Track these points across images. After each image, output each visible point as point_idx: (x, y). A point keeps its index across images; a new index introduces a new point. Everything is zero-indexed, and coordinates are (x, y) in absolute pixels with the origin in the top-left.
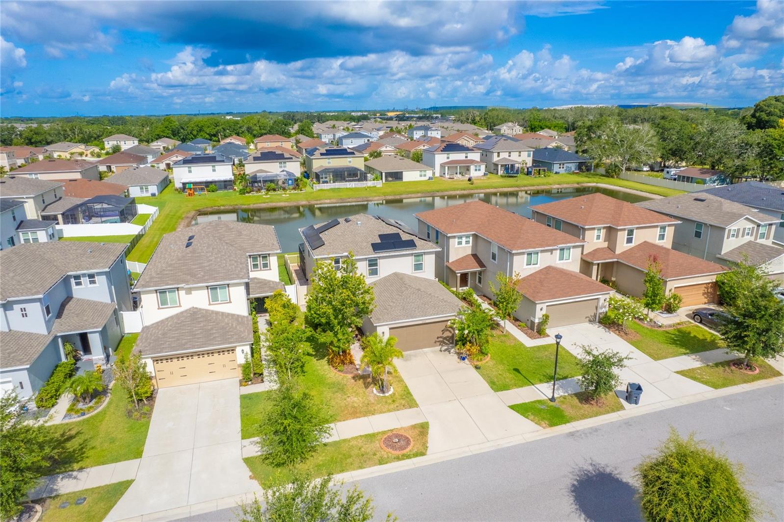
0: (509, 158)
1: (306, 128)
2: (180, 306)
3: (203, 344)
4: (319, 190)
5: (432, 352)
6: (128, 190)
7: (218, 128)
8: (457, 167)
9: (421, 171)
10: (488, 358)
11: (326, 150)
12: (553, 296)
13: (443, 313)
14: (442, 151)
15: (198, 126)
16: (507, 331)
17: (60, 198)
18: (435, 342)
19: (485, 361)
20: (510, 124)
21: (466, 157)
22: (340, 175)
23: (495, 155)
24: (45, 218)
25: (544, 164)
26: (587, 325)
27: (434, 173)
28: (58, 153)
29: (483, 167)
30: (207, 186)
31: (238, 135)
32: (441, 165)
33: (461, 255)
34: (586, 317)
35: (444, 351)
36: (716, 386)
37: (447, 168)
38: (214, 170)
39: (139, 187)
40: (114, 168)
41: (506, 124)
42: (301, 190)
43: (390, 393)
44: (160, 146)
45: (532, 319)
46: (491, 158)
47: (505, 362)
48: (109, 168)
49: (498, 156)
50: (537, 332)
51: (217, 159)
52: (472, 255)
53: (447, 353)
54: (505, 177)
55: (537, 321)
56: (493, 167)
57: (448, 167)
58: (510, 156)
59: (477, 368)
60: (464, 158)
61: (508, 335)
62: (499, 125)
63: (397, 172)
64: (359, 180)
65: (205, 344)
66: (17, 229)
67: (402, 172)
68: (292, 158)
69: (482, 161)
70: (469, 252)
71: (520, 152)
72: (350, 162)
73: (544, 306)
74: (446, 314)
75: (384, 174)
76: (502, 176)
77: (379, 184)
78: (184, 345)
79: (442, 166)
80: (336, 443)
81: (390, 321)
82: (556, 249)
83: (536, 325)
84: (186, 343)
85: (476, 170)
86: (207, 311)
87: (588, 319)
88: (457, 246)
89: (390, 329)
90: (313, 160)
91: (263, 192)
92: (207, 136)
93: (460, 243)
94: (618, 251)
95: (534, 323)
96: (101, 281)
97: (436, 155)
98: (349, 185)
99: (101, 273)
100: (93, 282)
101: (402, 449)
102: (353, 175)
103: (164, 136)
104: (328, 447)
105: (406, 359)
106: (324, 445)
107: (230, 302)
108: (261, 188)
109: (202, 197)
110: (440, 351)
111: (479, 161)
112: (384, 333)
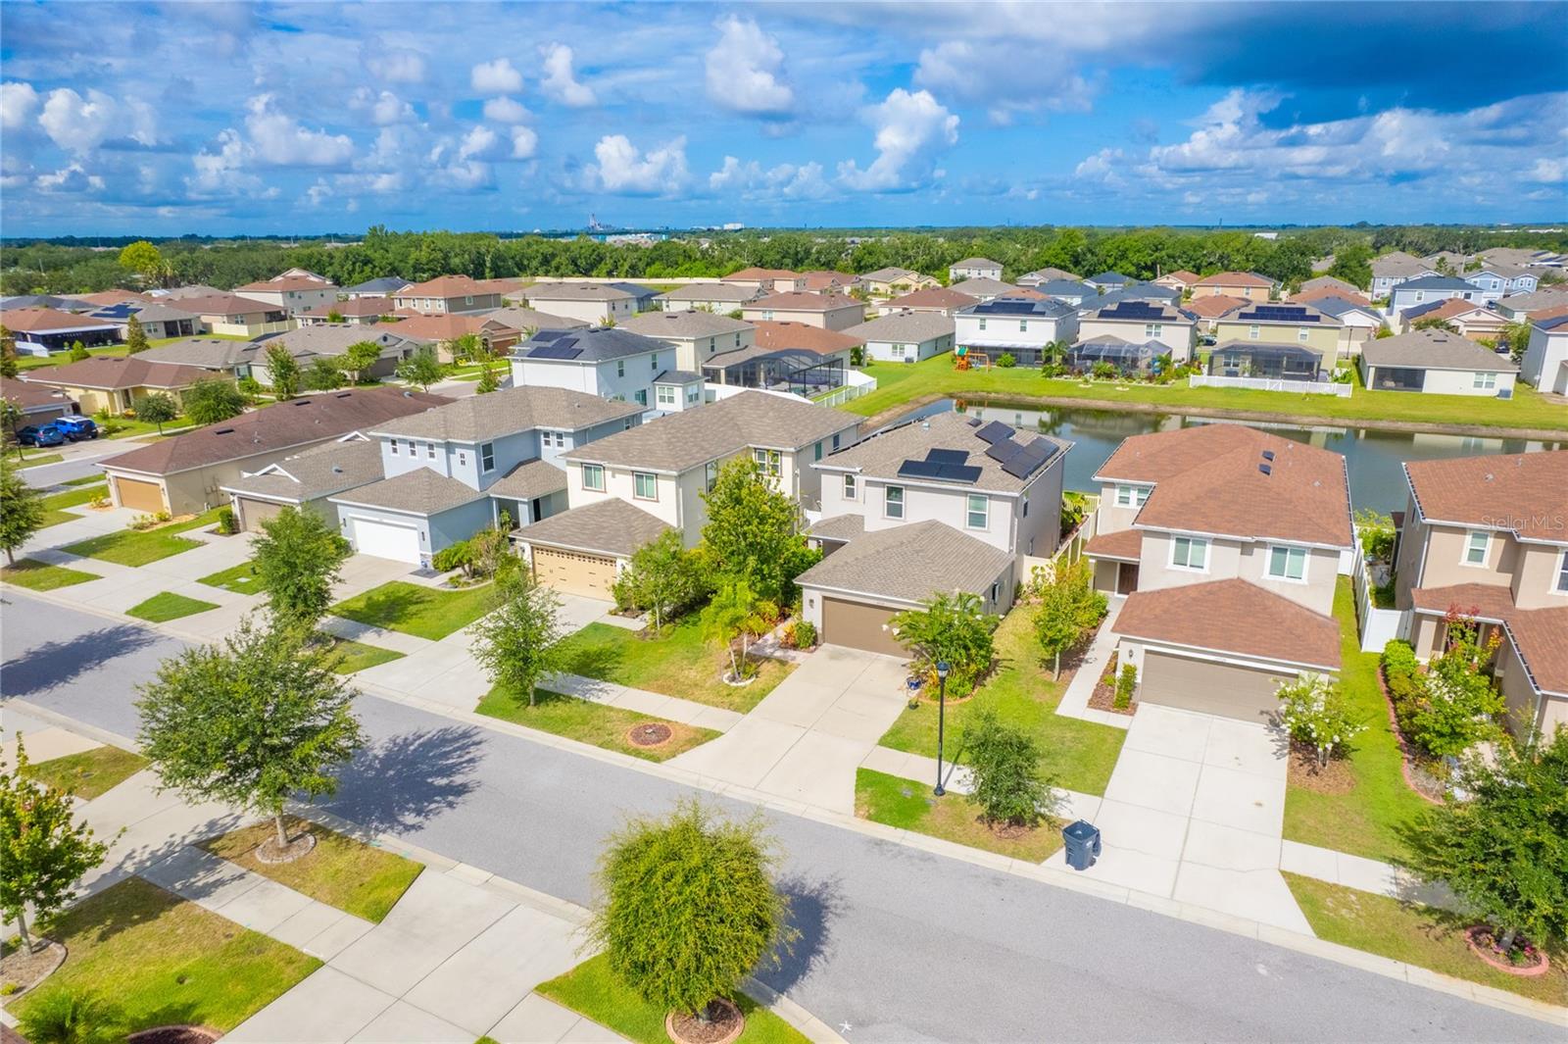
2: (605, 492)
3: (584, 543)
4: (1199, 387)
9: (1477, 373)
11: (1258, 308)
17: (744, 347)
32: (1561, 365)
33: (1126, 526)
38: (1023, 329)
39: (891, 345)
43: (741, 684)
51: (1035, 309)
55: (1117, 676)
59: (914, 706)
61: (1059, 686)
65: (586, 543)
66: (655, 380)
67: (1424, 371)
68: (1174, 318)
75: (1372, 371)
77: (1345, 391)
78: (564, 536)
80: (598, 707)
81: (820, 583)
82: (1262, 545)
84: (568, 535)
86: (625, 505)
87: (1266, 715)
88: (1116, 503)
89: (823, 598)
91: (1088, 376)
92: (1133, 269)
93: (1124, 500)
94: (1528, 601)
96: (568, 443)
98: (1271, 384)
99: (568, 434)
100: (560, 444)
101: (645, 743)
102: (1304, 365)
103: (1056, 266)
104: (582, 706)
105: (834, 657)
106: (585, 702)
107: (658, 501)
109: (979, 373)
110: (904, 666)
112: (812, 601)
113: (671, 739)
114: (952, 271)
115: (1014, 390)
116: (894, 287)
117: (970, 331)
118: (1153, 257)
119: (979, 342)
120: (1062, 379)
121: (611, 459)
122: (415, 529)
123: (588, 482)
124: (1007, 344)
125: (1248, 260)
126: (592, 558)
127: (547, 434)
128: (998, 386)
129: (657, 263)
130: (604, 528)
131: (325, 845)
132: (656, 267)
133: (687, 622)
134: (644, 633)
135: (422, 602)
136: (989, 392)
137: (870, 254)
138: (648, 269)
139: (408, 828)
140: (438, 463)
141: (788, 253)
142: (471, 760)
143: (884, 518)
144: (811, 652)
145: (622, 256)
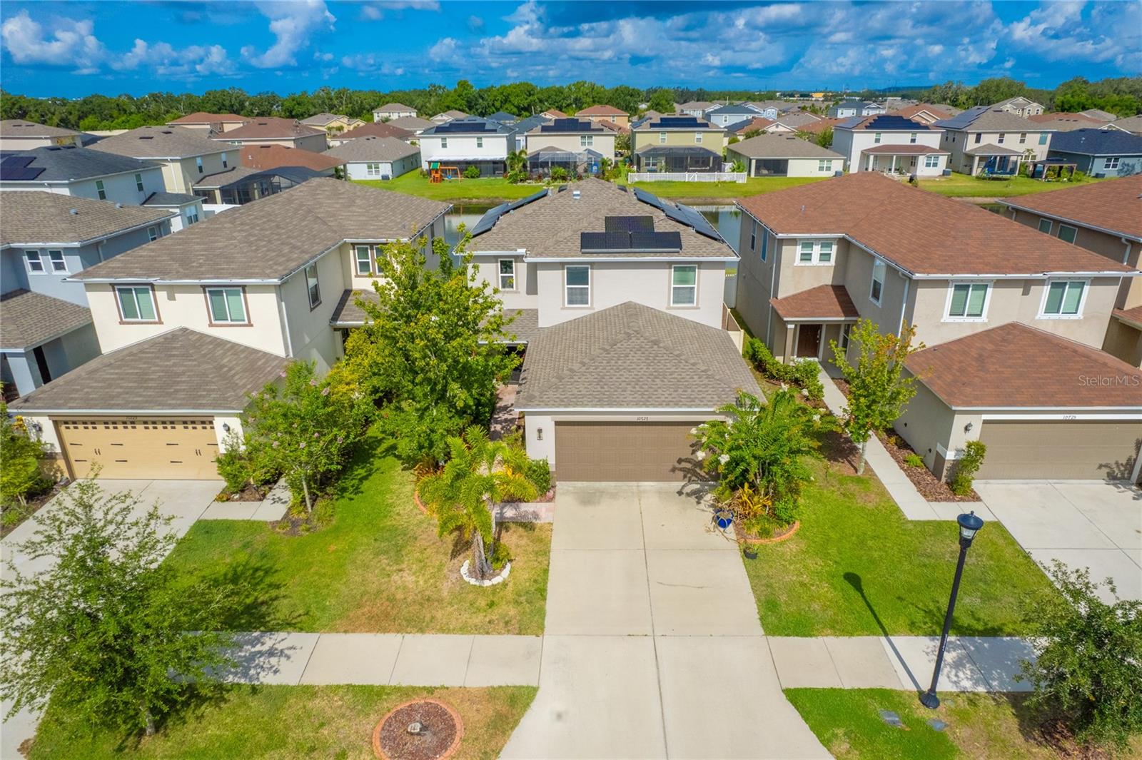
0: (1000, 145)
2: (160, 322)
3: (146, 402)
4: (637, 183)
5: (660, 492)
6: (345, 166)
7: (531, 98)
8: (892, 157)
9: (822, 160)
10: (789, 533)
11: (662, 119)
12: (1008, 400)
13: (692, 401)
14: (867, 127)
15: (502, 93)
16: (869, 469)
17: (234, 168)
18: (674, 470)
19: (776, 540)
20: (1020, 100)
21: (913, 141)
22: (678, 160)
23: (972, 138)
25: (1071, 157)
27: (846, 167)
29: (943, 161)
30: (462, 170)
31: (561, 110)
32: (862, 152)
33: (807, 284)
34: (1101, 466)
35: (688, 495)
37: (872, 157)
38: (480, 144)
39: (366, 165)
41: (1013, 100)
42: (608, 181)
43: (497, 580)
44: (444, 120)
45: (939, 448)
46: (963, 143)
47: (833, 551)
49: (978, 141)
50: (947, 483)
51: (487, 128)
52: (832, 286)
53: (693, 500)
54: (984, 179)
55: (950, 456)
56: (963, 161)
57: (876, 157)
58: (1001, 141)
59: (749, 555)
60: (909, 143)
61: (869, 479)
63: (779, 160)
64: (712, 170)
65: (150, 402)
67: (786, 160)
69: (943, 148)
70: (828, 280)
71: (1024, 134)
72: (699, 140)
73: (977, 422)
74: (698, 406)
75: (754, 162)
76: (978, 178)
77: (741, 178)
78: (112, 397)
79: (865, 155)
81: (553, 406)
83: (947, 465)
84: (119, 395)
85: (928, 165)
86: (200, 336)
87: (1105, 470)
88: (798, 262)
89: (557, 423)
90: (637, 135)
91: (546, 180)
92: (515, 110)
95: (944, 460)
96: (73, 264)
97: (855, 135)
98: (689, 176)
99: (69, 251)
100: (59, 267)
102: (703, 160)
103: (456, 109)
105: (587, 500)
106: (254, 690)
107: (250, 325)
108: (546, 175)
109: (453, 184)
110: (680, 493)
111: (938, 148)
112: (540, 431)
114: (375, 115)
115: (492, 195)
116: (329, 129)
117: (433, 150)
118: (528, 101)
119: (445, 158)
120: (526, 184)
121: (163, 273)
123: (128, 313)
124: (470, 158)
126: (169, 422)
127: (33, 254)
128: (476, 193)
129: (90, 116)
133: (344, 490)
134: (289, 522)
136: (470, 199)
137: (299, 104)
143: (564, 308)
144: (551, 500)
145: (49, 110)
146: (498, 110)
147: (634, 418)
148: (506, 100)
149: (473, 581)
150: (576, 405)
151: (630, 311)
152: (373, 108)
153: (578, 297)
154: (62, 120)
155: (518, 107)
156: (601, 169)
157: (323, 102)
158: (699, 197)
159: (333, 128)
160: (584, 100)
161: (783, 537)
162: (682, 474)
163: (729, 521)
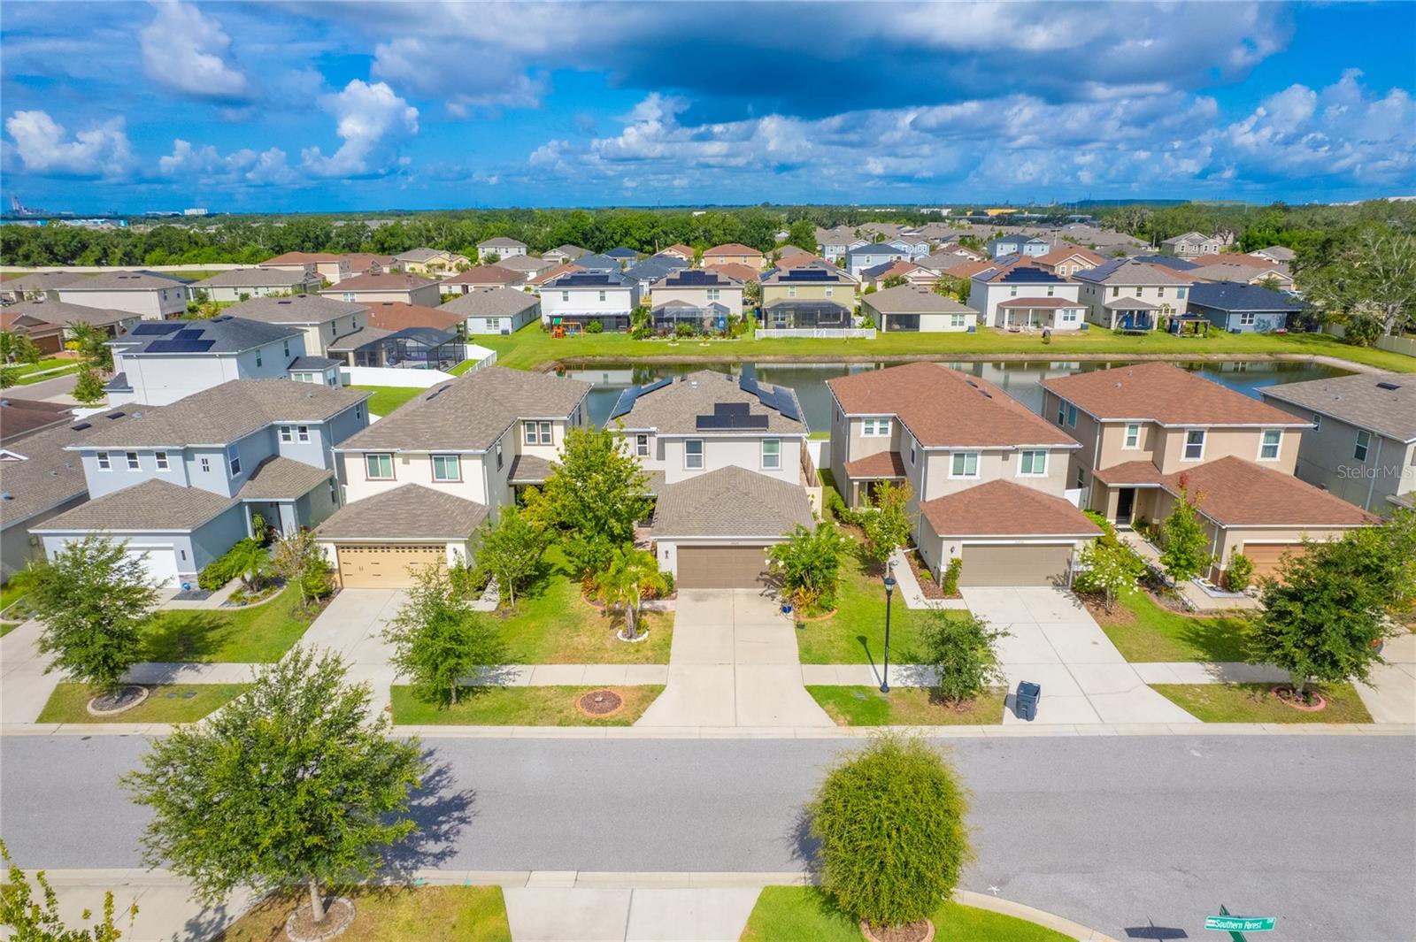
0: (1138, 299)
1: (803, 235)
2: (395, 480)
4: (764, 339)
5: (748, 595)
6: (465, 322)
7: (654, 230)
8: (1029, 310)
9: (954, 315)
10: (828, 616)
11: (791, 272)
12: (976, 530)
14: (1002, 280)
15: (622, 226)
17: (361, 329)
18: (758, 580)
19: (819, 619)
20: (1196, 235)
21: (1050, 293)
22: (808, 315)
23: (1110, 291)
24: (334, 356)
25: (1207, 312)
26: (1048, 591)
27: (981, 321)
28: (412, 265)
29: (1081, 314)
30: (584, 325)
31: (688, 244)
32: (998, 306)
33: (872, 451)
35: (766, 596)
36: (1206, 716)
37: (1007, 311)
38: (603, 298)
39: (485, 320)
40: (471, 288)
41: (1188, 235)
42: (734, 338)
43: (640, 639)
44: (558, 257)
45: (938, 565)
46: (1101, 297)
47: (854, 626)
48: (465, 289)
49: (1116, 294)
50: (942, 587)
51: (610, 281)
52: (890, 452)
53: (770, 598)
54: (1120, 333)
55: (944, 570)
56: (1102, 315)
57: (1012, 312)
58: (1139, 295)
59: (800, 626)
60: (1046, 296)
62: (1175, 236)
63: (911, 315)
64: (841, 326)
66: (289, 368)
67: (918, 315)
68: (729, 283)
69: (1081, 301)
70: (887, 448)
71: (1161, 288)
72: (829, 293)
73: (958, 545)
74: (771, 535)
75: (884, 317)
76: (1116, 333)
77: (871, 334)
78: (378, 530)
79: (1001, 308)
80: (522, 690)
81: (676, 535)
82: (1016, 451)
83: (942, 576)
84: (381, 528)
85: (1066, 318)
86: (427, 490)
87: (1051, 580)
88: (863, 434)
89: (679, 547)
90: (765, 289)
91: (671, 336)
92: (636, 244)
93: (869, 431)
94: (1169, 468)
95: (941, 573)
96: (315, 436)
97: (991, 288)
98: (818, 332)
100: (304, 438)
101: (601, 711)
102: (833, 315)
103: (570, 243)
104: (506, 693)
105: (698, 599)
106: (504, 688)
107: (462, 482)
108: (670, 330)
109: (576, 340)
110: (761, 595)
111: (1076, 301)
112: (667, 552)
113: (623, 702)
114: (480, 250)
115: (616, 352)
116: (429, 266)
117: (555, 304)
118: (652, 233)
119: (567, 312)
120: (650, 340)
121: (403, 446)
122: (171, 548)
123: (373, 472)
124: (593, 312)
125: (725, 234)
127: (285, 429)
128: (601, 351)
129: (158, 250)
130: (419, 515)
131: (367, 903)
132: (157, 253)
133: (532, 594)
134: (501, 612)
135: (218, 627)
136: (592, 354)
137: (391, 235)
138: (147, 257)
139: (440, 857)
140: (173, 472)
141: (307, 236)
142: (439, 772)
143: (684, 470)
144: (674, 598)
145: (111, 244)
146: (617, 244)
147: (729, 543)
148: (627, 233)
149: (625, 640)
150: (691, 534)
151: (732, 472)
152: (475, 241)
153: (694, 462)
154: (126, 254)
155: (639, 241)
156: (729, 326)
157: (421, 235)
158: (826, 355)
159: (433, 265)
160: (714, 232)
161: (827, 617)
162: (763, 583)
163: (790, 609)
